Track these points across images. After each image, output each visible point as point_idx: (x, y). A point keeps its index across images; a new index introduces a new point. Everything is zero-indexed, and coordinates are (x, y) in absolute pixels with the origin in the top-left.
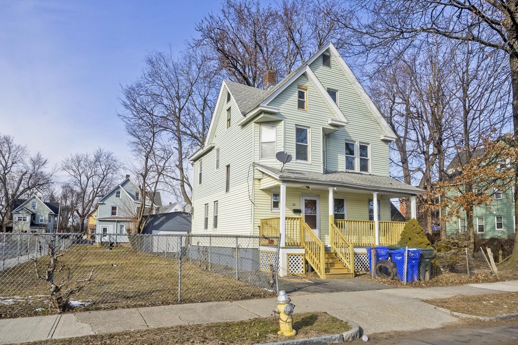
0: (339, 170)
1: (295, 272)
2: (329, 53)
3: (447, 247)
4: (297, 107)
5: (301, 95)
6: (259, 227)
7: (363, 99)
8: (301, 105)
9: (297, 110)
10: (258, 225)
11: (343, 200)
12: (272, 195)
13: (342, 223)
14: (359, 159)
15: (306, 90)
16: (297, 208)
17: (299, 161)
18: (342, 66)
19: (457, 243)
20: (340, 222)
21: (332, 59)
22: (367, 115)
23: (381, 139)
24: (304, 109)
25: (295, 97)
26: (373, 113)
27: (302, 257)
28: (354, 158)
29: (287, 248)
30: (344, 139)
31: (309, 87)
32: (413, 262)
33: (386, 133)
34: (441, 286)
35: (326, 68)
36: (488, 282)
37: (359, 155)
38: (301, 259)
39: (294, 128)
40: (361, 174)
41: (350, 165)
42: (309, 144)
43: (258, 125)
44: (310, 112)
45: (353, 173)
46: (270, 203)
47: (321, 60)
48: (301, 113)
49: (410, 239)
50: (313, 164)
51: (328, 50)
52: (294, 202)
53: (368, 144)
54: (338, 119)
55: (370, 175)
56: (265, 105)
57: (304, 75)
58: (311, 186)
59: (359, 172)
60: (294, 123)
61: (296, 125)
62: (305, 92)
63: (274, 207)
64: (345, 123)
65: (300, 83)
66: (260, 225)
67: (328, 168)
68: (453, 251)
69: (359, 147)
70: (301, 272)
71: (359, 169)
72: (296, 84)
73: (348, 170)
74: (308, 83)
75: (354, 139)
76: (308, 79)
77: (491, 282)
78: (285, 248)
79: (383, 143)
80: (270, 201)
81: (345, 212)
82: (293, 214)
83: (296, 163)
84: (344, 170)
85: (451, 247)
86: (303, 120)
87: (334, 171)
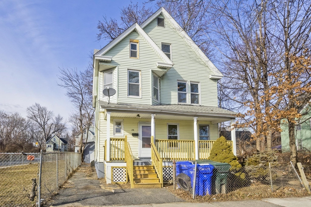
0: (172, 103)
1: (119, 181)
2: (163, 16)
3: (256, 161)
4: (129, 56)
5: (134, 47)
6: (104, 146)
7: (193, 49)
8: (133, 54)
9: (129, 58)
10: (103, 145)
11: (177, 125)
12: (115, 124)
13: (175, 143)
14: (190, 94)
15: (138, 43)
16: (135, 132)
17: (130, 96)
18: (173, 24)
19: (266, 158)
20: (173, 142)
21: (165, 21)
22: (197, 60)
23: (210, 78)
24: (136, 57)
25: (127, 49)
26: (202, 59)
27: (125, 170)
28: (186, 94)
29: (111, 162)
30: (176, 79)
31: (140, 40)
32: (205, 176)
33: (215, 73)
34: (236, 201)
35: (161, 28)
36: (295, 196)
37: (190, 91)
38: (124, 171)
39: (127, 72)
40: (192, 105)
41: (182, 99)
42: (140, 83)
43: (102, 73)
44: (140, 59)
45: (185, 105)
46: (113, 129)
47: (156, 22)
48: (133, 59)
49: (216, 155)
50: (143, 98)
51: (161, 14)
52: (133, 128)
53: (199, 82)
54: (166, 63)
55: (200, 106)
56: (100, 55)
57: (135, 31)
58: (140, 114)
59: (190, 104)
60: (127, 68)
61: (128, 69)
62: (137, 44)
63: (116, 132)
64: (171, 65)
65: (132, 37)
66: (104, 145)
67: (162, 102)
68: (260, 165)
69: (190, 85)
70: (124, 181)
71: (190, 102)
72: (129, 39)
73: (180, 103)
74: (139, 37)
75: (185, 79)
76: (139, 35)
77: (299, 197)
78: (109, 162)
79: (212, 81)
80: (113, 128)
81: (178, 135)
82: (132, 137)
83: (128, 98)
84: (177, 103)
85: (260, 161)
86: (134, 65)
87: (168, 104)
